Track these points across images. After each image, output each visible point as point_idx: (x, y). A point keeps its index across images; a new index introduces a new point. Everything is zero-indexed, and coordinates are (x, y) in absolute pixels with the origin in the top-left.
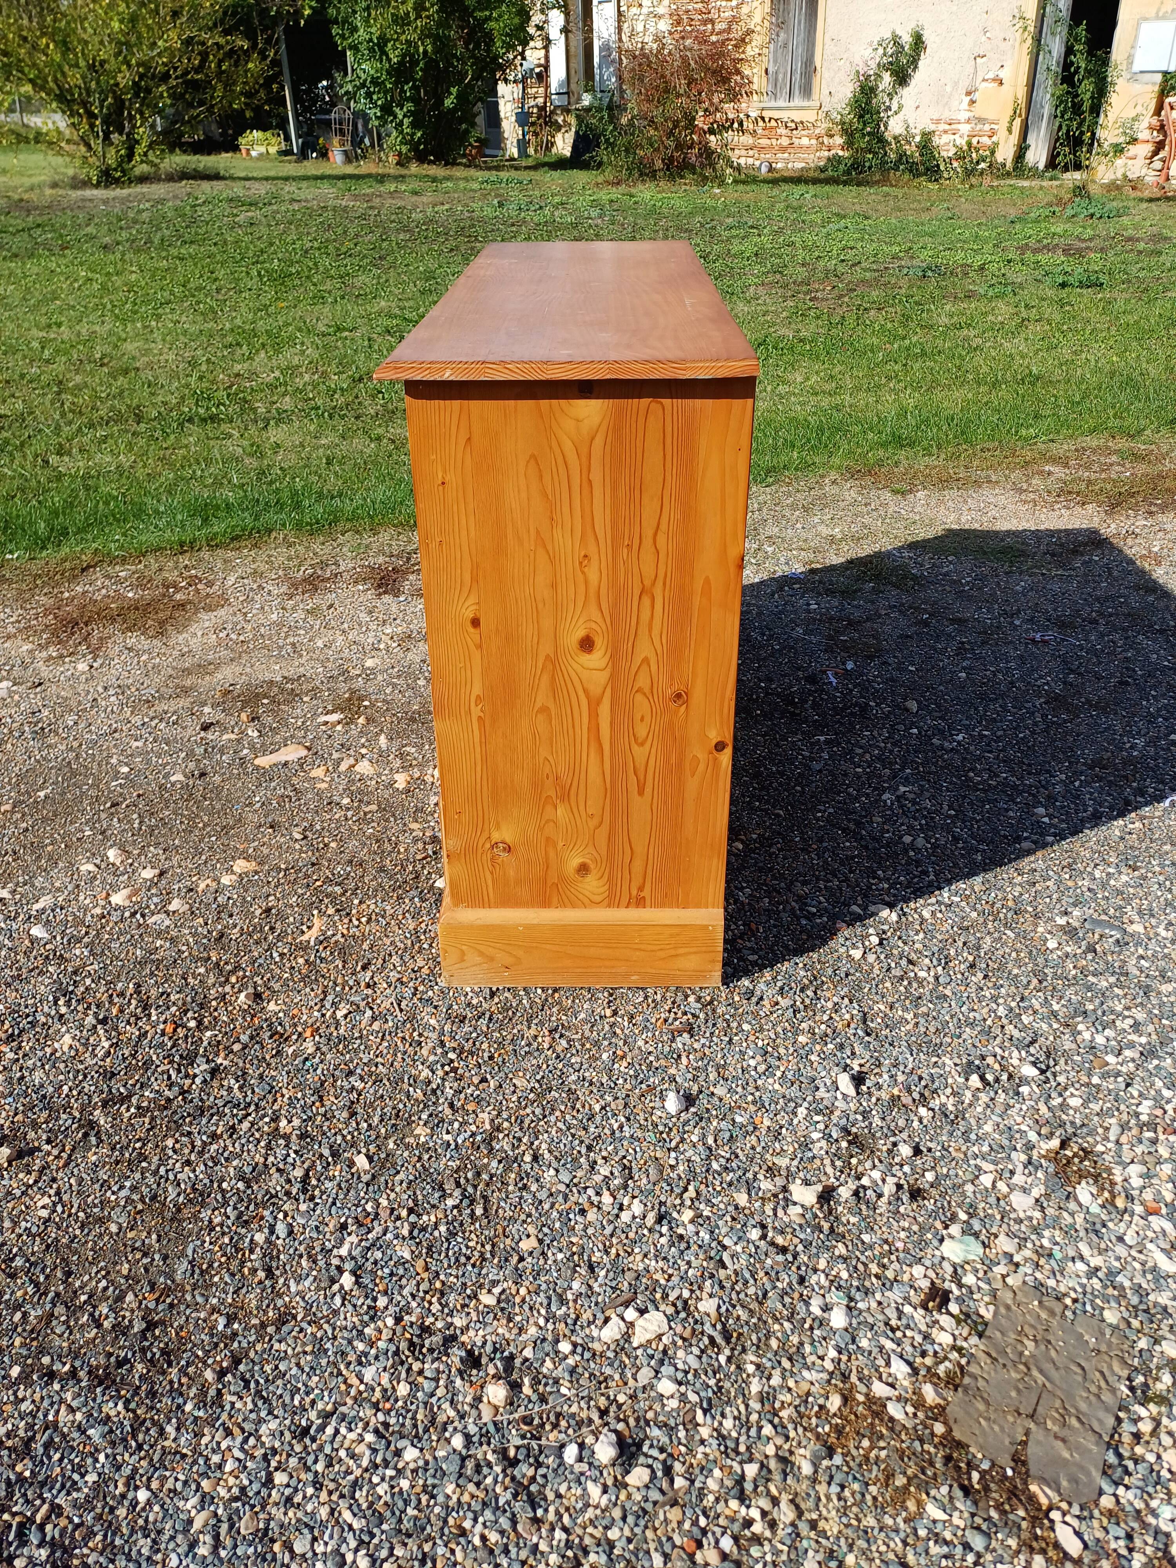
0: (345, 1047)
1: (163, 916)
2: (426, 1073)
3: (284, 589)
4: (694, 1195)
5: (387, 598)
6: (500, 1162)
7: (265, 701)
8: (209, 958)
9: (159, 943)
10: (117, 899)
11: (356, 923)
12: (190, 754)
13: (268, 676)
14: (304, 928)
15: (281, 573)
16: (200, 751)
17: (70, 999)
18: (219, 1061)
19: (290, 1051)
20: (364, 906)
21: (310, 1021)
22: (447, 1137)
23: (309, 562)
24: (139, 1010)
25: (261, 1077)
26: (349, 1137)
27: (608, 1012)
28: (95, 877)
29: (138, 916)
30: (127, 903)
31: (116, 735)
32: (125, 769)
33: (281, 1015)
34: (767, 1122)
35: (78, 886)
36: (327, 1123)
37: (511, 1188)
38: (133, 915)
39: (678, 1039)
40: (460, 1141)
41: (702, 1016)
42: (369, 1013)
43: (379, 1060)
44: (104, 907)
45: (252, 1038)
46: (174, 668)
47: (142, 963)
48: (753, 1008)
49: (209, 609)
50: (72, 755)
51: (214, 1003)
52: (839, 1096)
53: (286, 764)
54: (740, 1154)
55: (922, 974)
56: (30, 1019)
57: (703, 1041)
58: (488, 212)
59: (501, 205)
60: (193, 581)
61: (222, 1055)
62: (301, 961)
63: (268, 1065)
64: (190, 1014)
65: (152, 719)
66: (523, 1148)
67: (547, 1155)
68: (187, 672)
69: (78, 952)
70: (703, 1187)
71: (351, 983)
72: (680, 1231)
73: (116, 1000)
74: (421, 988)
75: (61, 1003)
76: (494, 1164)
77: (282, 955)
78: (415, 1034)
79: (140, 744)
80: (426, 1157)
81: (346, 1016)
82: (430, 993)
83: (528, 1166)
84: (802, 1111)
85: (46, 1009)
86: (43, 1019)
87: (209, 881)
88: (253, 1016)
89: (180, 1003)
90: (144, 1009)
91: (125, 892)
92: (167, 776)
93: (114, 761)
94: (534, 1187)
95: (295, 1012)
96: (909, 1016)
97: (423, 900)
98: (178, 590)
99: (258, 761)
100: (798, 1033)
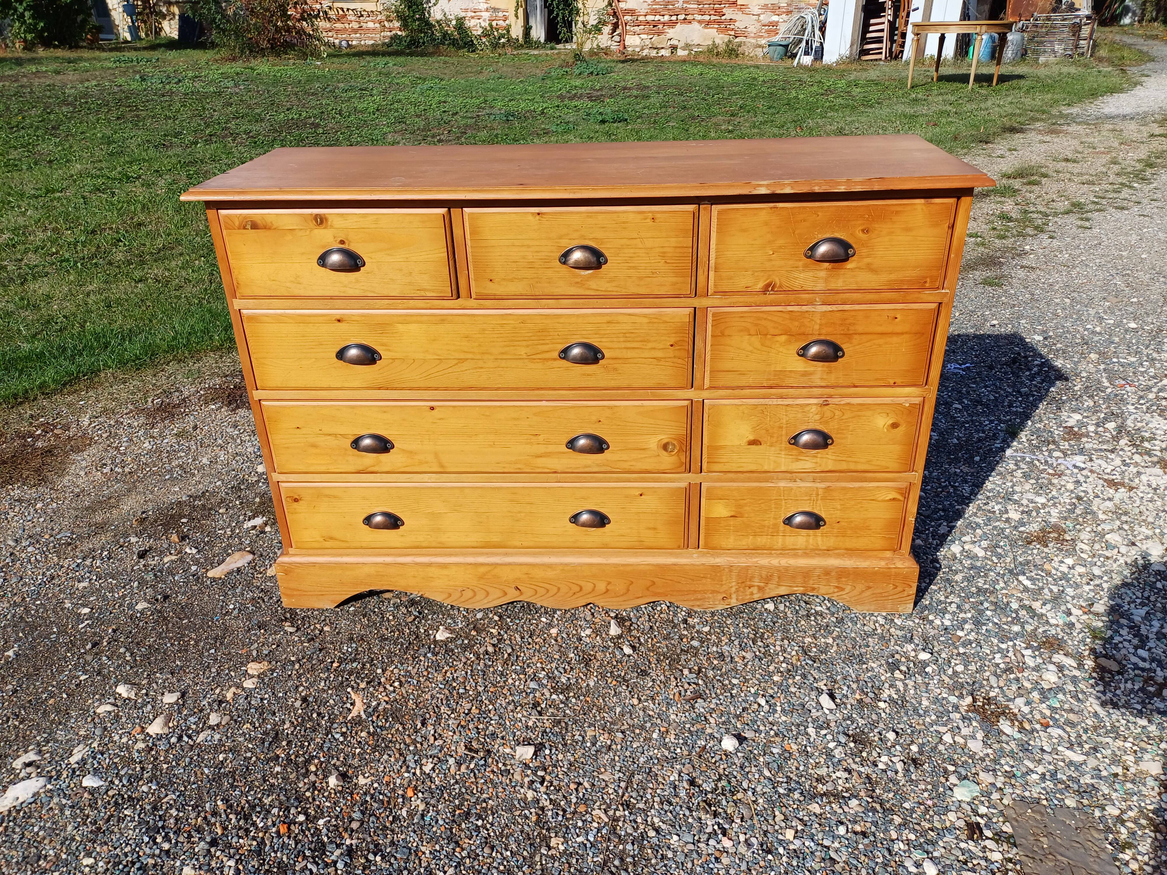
0: (450, 795)
1: (209, 732)
2: (530, 795)
3: (142, 420)
4: (783, 817)
5: (242, 412)
6: (633, 844)
7: (184, 520)
8: (278, 757)
9: (221, 757)
10: (155, 728)
11: (391, 689)
12: (142, 583)
13: (173, 498)
14: (348, 705)
15: (131, 407)
16: (150, 577)
17: (167, 834)
18: (348, 842)
19: (404, 813)
20: (388, 673)
21: (405, 783)
22: (580, 839)
23: (152, 393)
24: (242, 822)
25: (392, 843)
26: (502, 868)
27: (635, 701)
28: (117, 716)
29: (185, 739)
30: (166, 730)
31: (56, 581)
32: (86, 610)
33: (376, 785)
34: (795, 747)
35: (105, 729)
36: (476, 863)
37: (653, 861)
38: (180, 738)
39: (697, 705)
40: (592, 839)
41: (700, 682)
42: (451, 761)
43: (485, 796)
44: (144, 741)
45: (363, 813)
46: (75, 509)
47: (217, 779)
48: (731, 666)
49: (78, 450)
50: (20, 610)
51: (308, 794)
52: (827, 712)
53: (239, 570)
54: (792, 776)
55: (818, 608)
56: (137, 865)
57: (714, 701)
58: (134, 86)
59: (143, 79)
60: (47, 428)
61: (346, 836)
62: (364, 734)
63: (392, 831)
64: (293, 811)
65: (84, 559)
66: (642, 827)
67: (664, 826)
68: (91, 509)
69: (145, 788)
70: (784, 809)
71: (419, 739)
72: (792, 847)
73: (213, 820)
74: (481, 726)
75: (159, 840)
76: (629, 847)
77: (343, 734)
78: (500, 765)
79: (85, 584)
80: (574, 861)
81: (433, 769)
82: (491, 728)
83: (655, 840)
84: (811, 731)
85: (148, 851)
86: (151, 861)
87: (233, 689)
88: (351, 794)
89: (277, 803)
90: (246, 820)
91: (160, 720)
92: (131, 607)
93: (68, 605)
94: (670, 855)
95: (386, 779)
96: (830, 641)
97: (435, 654)
98: (36, 438)
99: (210, 574)
100: (770, 675)
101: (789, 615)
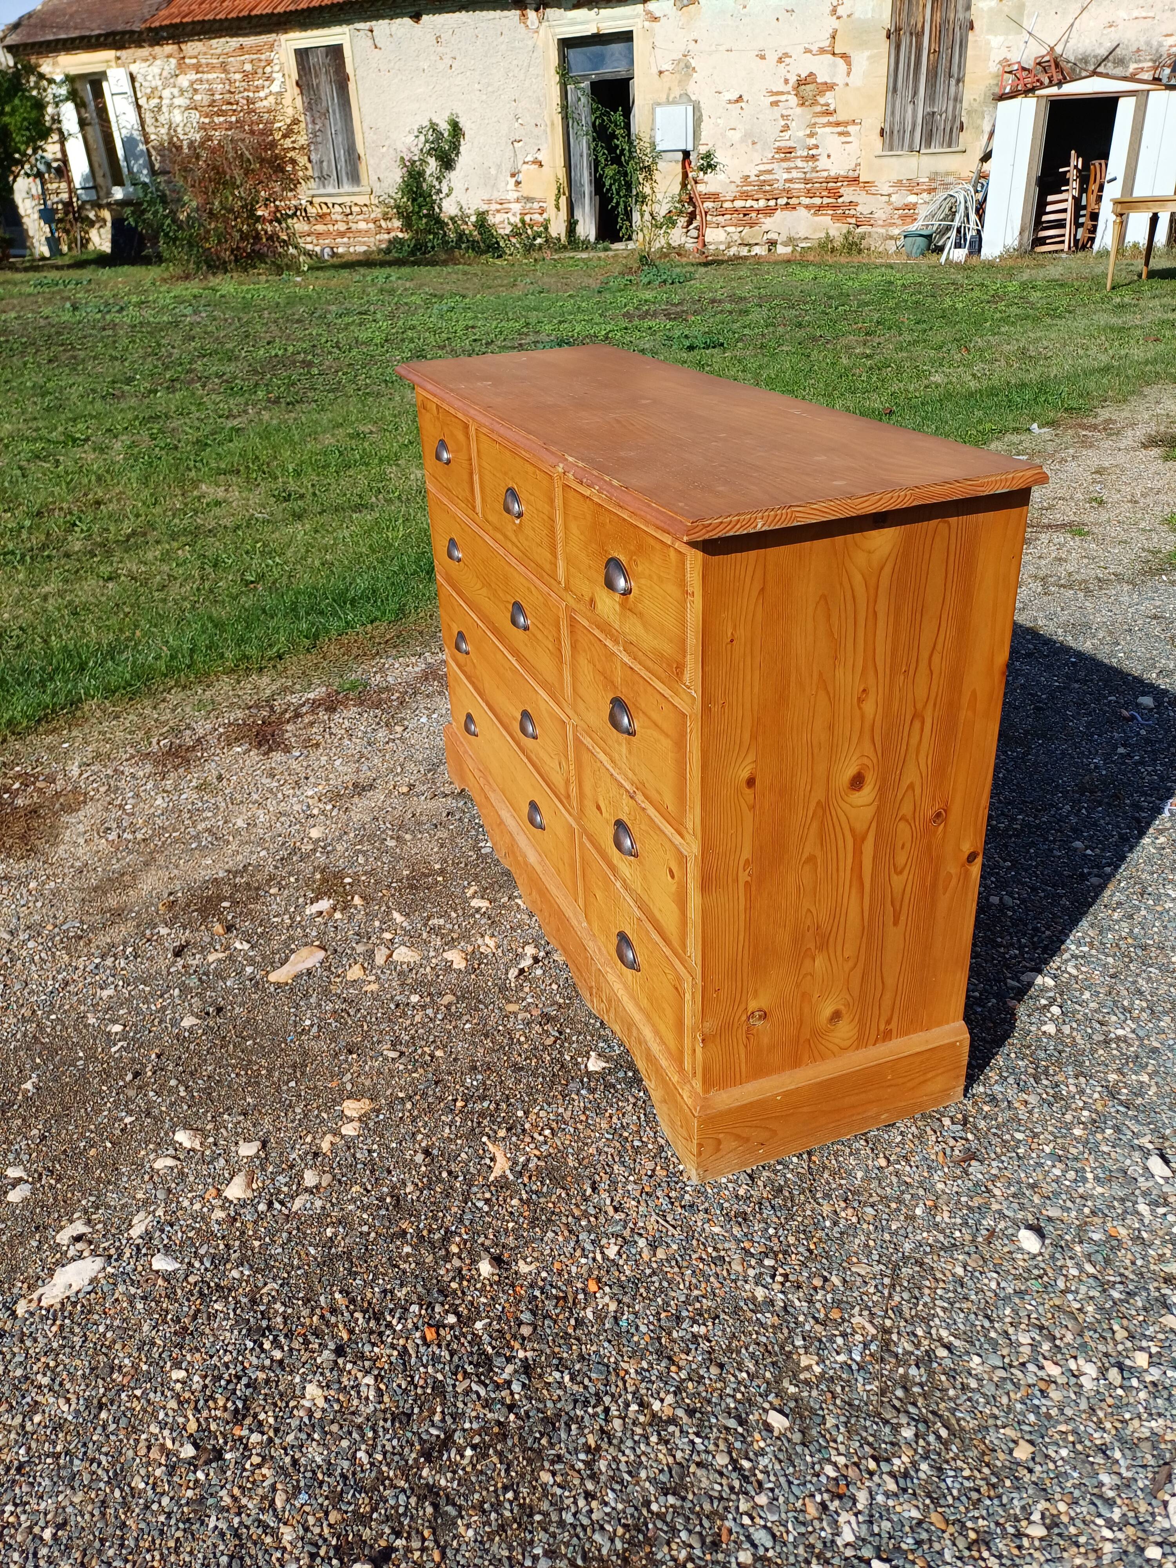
0: (648, 1289)
1: (306, 1196)
2: (760, 1293)
3: (149, 768)
4: (1126, 1334)
5: (277, 756)
6: (917, 1366)
7: (226, 904)
8: (404, 1233)
9: (329, 1232)
10: (236, 1190)
11: (541, 1138)
12: (185, 990)
13: (207, 874)
14: (488, 1161)
15: (132, 751)
16: (193, 982)
17: (276, 1337)
18: (521, 1354)
19: (590, 1316)
20: (532, 1117)
21: (584, 1271)
22: (841, 1358)
23: (155, 732)
24: (372, 1324)
25: (582, 1358)
26: (739, 1396)
27: (883, 1162)
28: (181, 1173)
29: (277, 1205)
30: (250, 1194)
31: (71, 988)
32: (117, 1028)
33: (544, 1274)
34: (1123, 1232)
35: (169, 1191)
36: (701, 1388)
37: (951, 1392)
38: (270, 1204)
39: (971, 1170)
40: (858, 1358)
41: (970, 1136)
42: (642, 1242)
43: (696, 1293)
44: (223, 1208)
45: (534, 1313)
46: (80, 890)
47: (329, 1261)
48: (1008, 1114)
49: (70, 809)
50: (32, 1027)
51: (454, 1285)
52: (1161, 1181)
53: (309, 973)
54: (1126, 1273)
55: (1120, 1032)
56: (244, 1381)
57: (994, 1164)
58: (66, 317)
59: (75, 308)
60: (26, 780)
61: (517, 1346)
62: (515, 1202)
63: (578, 1339)
64: (438, 1308)
65: (103, 957)
66: (926, 1342)
67: (957, 1343)
68: (100, 890)
69: (235, 1274)
70: (1125, 1322)
71: (592, 1211)
72: (1148, 1379)
73: (333, 1320)
74: (673, 1194)
75: (267, 1346)
76: (913, 1371)
77: (487, 1201)
78: (710, 1250)
79: (109, 992)
80: (839, 1389)
81: (619, 1253)
82: (687, 1197)
83: (948, 1362)
84: (1143, 1208)
85: (255, 1361)
86: (261, 1376)
87: (329, 1137)
88: (513, 1286)
89: (414, 1298)
90: (377, 1320)
91: (239, 1181)
92: (175, 1023)
93: (92, 1020)
94: (973, 1384)
95: (557, 1265)
96: (1145, 1078)
97: (592, 1091)
98: (15, 794)
99: (273, 977)
100: (1069, 1127)
101: (1078, 1039)
